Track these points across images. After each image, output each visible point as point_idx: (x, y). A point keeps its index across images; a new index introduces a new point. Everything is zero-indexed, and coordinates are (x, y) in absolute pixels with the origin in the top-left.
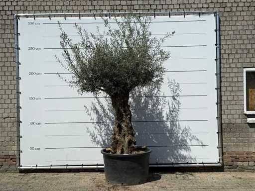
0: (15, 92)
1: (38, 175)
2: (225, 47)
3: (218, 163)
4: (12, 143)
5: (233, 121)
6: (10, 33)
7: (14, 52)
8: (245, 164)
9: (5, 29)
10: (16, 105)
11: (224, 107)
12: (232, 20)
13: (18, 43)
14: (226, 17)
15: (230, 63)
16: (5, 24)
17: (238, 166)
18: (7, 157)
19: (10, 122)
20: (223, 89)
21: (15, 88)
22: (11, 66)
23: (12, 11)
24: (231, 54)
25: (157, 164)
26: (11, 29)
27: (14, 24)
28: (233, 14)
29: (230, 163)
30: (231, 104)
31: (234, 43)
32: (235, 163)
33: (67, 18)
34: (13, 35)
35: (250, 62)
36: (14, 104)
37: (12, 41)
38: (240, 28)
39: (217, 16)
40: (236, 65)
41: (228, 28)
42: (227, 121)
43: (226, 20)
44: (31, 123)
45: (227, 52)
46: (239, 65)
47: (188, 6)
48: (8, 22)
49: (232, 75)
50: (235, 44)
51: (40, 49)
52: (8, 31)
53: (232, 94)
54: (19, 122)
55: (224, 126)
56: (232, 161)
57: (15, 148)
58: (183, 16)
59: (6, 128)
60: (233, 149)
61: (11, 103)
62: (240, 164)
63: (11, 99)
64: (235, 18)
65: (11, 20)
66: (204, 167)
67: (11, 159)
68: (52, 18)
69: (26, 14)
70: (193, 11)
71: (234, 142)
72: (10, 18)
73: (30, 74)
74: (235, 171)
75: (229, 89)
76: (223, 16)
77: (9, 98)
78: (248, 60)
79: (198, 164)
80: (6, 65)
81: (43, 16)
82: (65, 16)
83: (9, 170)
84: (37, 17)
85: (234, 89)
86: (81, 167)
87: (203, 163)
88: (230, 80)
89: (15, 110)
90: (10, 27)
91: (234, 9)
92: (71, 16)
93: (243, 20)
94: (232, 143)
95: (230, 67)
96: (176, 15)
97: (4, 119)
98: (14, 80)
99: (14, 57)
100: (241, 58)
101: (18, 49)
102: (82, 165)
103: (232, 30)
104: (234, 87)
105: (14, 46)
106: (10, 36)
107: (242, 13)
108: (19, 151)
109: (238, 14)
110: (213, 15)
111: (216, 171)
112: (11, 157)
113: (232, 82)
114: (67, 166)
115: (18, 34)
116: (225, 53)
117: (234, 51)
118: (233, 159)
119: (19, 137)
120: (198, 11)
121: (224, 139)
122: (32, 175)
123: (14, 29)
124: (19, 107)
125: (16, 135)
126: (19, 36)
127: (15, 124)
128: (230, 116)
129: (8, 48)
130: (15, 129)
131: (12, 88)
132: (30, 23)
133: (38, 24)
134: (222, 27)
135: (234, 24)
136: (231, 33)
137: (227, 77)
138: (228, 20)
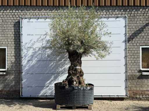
3: (126, 96)
5: (134, 74)
6: (18, 27)
7: (19, 37)
8: (141, 97)
9: (15, 25)
12: (134, 21)
15: (133, 43)
17: (137, 98)
19: (17, 73)
22: (18, 44)
23: (19, 15)
24: (134, 38)
27: (20, 22)
28: (135, 17)
30: (134, 65)
35: (144, 43)
36: (20, 63)
37: (18, 31)
38: (138, 25)
40: (136, 44)
41: (132, 25)
42: (131, 74)
44: (28, 74)
46: (138, 44)
47: (111, 13)
49: (134, 49)
51: (33, 35)
53: (134, 59)
54: (22, 73)
56: (134, 95)
60: (135, 89)
61: (18, 63)
62: (138, 96)
64: (136, 20)
66: (118, 98)
70: (113, 16)
72: (18, 19)
73: (28, 48)
74: (135, 100)
75: (133, 57)
76: (130, 18)
78: (143, 42)
79: (115, 96)
81: (35, 18)
82: (46, 18)
84: (32, 18)
87: (118, 96)
88: (133, 52)
91: (135, 15)
92: (50, 18)
93: (141, 20)
94: (134, 86)
95: (133, 45)
98: (19, 51)
100: (139, 40)
101: (22, 35)
104: (135, 56)
107: (140, 17)
108: (22, 88)
109: (138, 17)
114: (46, 96)
116: (131, 38)
119: (22, 80)
120: (116, 16)
124: (22, 65)
126: (22, 28)
128: (133, 71)
129: (16, 34)
132: (28, 22)
133: (32, 22)
134: (129, 24)
135: (136, 22)
136: (134, 27)
137: (131, 51)
138: (132, 20)
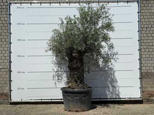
0: (8, 52)
1: (23, 106)
2: (144, 23)
3: (140, 98)
4: (5, 85)
5: (149, 71)
6: (5, 14)
7: (7, 26)
9: (1, 12)
10: (8, 61)
11: (143, 62)
12: (148, 6)
13: (10, 20)
14: (144, 4)
15: (147, 34)
16: (2, 8)
17: (152, 100)
18: (2, 94)
19: (5, 71)
20: (143, 50)
21: (8, 50)
22: (5, 35)
24: (148, 27)
25: (100, 99)
26: (5, 12)
27: (7, 8)
28: (149, 2)
29: (148, 98)
30: (148, 60)
31: (149, 20)
32: (151, 98)
33: (42, 4)
34: (7, 15)
36: (7, 60)
37: (6, 19)
39: (139, 3)
40: (151, 35)
41: (146, 11)
42: (146, 71)
43: (144, 6)
44: (18, 72)
45: (145, 26)
46: (153, 35)
48: (4, 7)
49: (149, 41)
50: (150, 22)
51: (24, 24)
52: (3, 13)
53: (149, 53)
54: (10, 71)
55: (143, 74)
57: (8, 88)
58: (117, 3)
59: (2, 75)
60: (150, 89)
61: (5, 59)
63: (5, 57)
64: (150, 5)
65: (6, 5)
66: (131, 101)
67: (5, 95)
68: (32, 4)
69: (15, 2)
71: (150, 85)
73: (18, 40)
74: (151, 103)
75: (147, 50)
76: (142, 3)
77: (4, 56)
79: (127, 99)
80: (2, 35)
81: (27, 3)
82: (41, 3)
83: (4, 103)
84: (23, 4)
85: (151, 50)
86: (51, 100)
87: (130, 98)
88: (147, 44)
89: (8, 64)
90: (5, 10)
92: (45, 3)
94: (149, 85)
95: (147, 36)
96: (112, 2)
97: (1, 69)
98: (7, 44)
99: (7, 29)
101: (10, 24)
102: (52, 100)
103: (148, 12)
104: (150, 49)
105: (7, 22)
106: (5, 16)
108: (11, 90)
109: (152, 2)
110: (137, 2)
111: (139, 104)
112: (5, 94)
113: (149, 45)
114: (42, 100)
115: (10, 15)
116: (144, 27)
117: (150, 26)
118: (149, 95)
119: (10, 81)
121: (143, 82)
122: (19, 106)
123: (7, 11)
124: (10, 62)
125: (8, 80)
126: (11, 16)
127: (8, 72)
128: (147, 68)
129: (4, 24)
130: (8, 76)
131: (6, 49)
132: (18, 8)
133: (23, 8)
134: (142, 10)
135: (150, 8)
136: (148, 14)
137: (145, 43)
138: (145, 6)
